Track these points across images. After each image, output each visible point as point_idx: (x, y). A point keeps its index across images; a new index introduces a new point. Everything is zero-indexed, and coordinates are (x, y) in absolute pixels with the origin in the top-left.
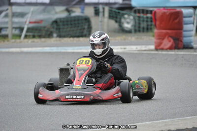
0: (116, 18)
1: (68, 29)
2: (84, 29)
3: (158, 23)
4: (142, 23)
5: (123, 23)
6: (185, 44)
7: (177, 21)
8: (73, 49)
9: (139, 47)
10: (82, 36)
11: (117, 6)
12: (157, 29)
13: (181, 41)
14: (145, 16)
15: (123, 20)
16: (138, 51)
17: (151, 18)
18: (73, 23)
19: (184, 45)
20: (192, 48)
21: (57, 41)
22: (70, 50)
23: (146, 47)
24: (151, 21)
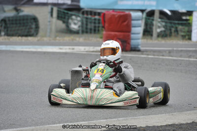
0: (65, 18)
1: (17, 28)
2: (32, 28)
3: (106, 25)
4: (89, 24)
5: (70, 24)
6: (133, 46)
7: (125, 23)
8: (22, 48)
9: (87, 48)
10: (30, 36)
11: (65, 7)
12: (106, 31)
13: (129, 44)
14: (93, 18)
15: (70, 21)
16: (86, 51)
17: (99, 20)
18: (22, 22)
19: (131, 48)
20: (139, 51)
21: (5, 39)
22: (19, 48)
23: (94, 48)
24: (99, 23)
